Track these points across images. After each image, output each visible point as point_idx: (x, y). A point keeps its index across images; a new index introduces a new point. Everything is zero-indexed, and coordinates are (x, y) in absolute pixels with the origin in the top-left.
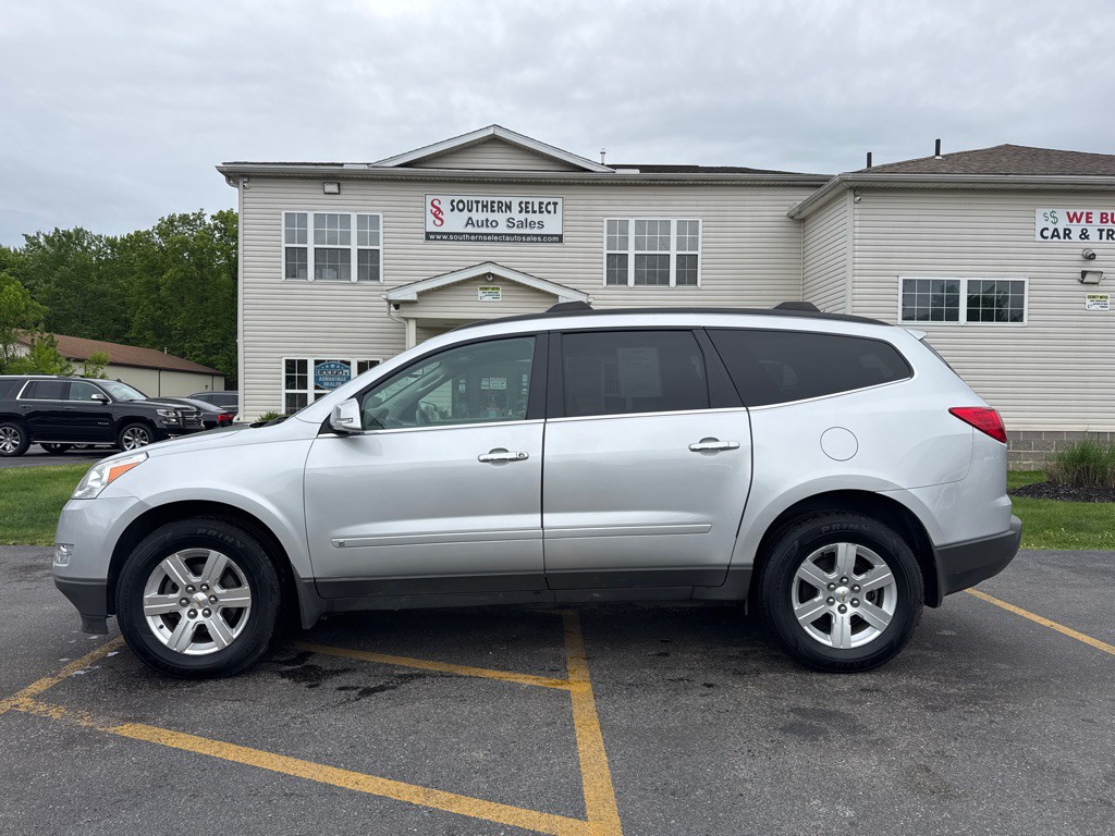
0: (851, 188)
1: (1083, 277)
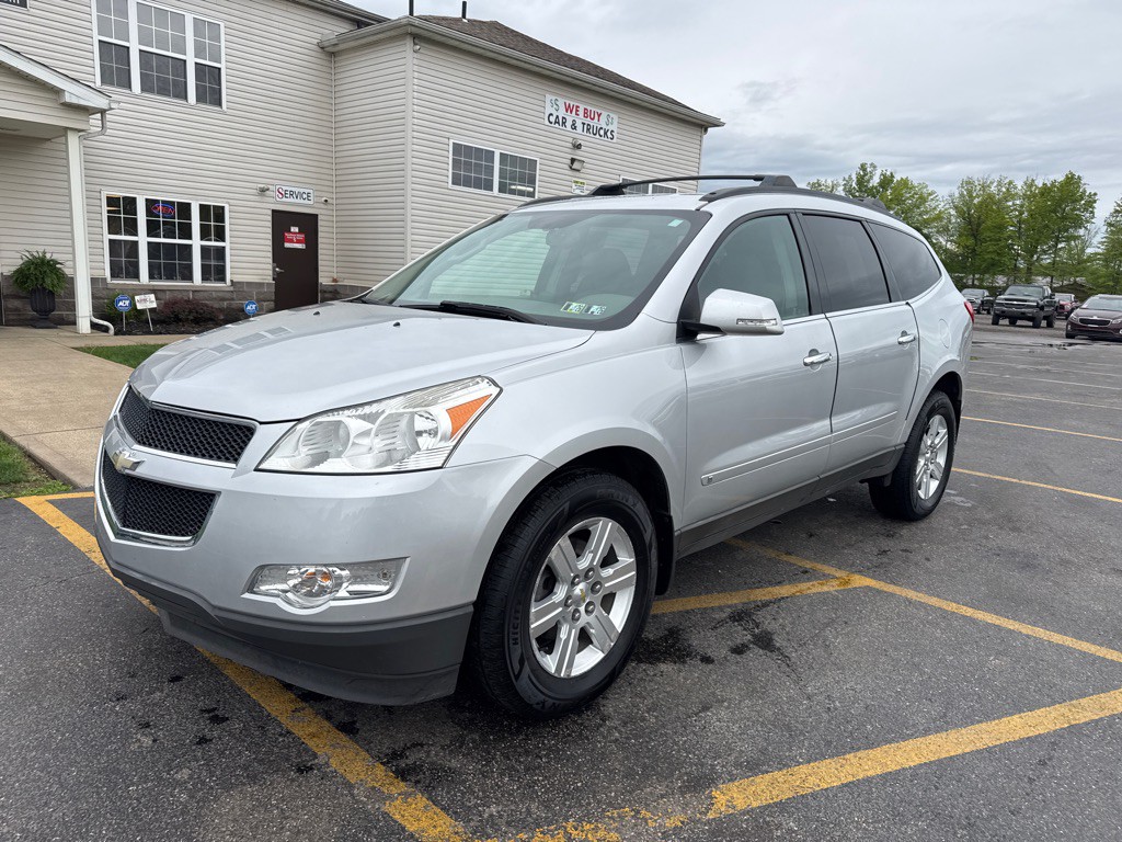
0: (411, 34)
1: (572, 163)
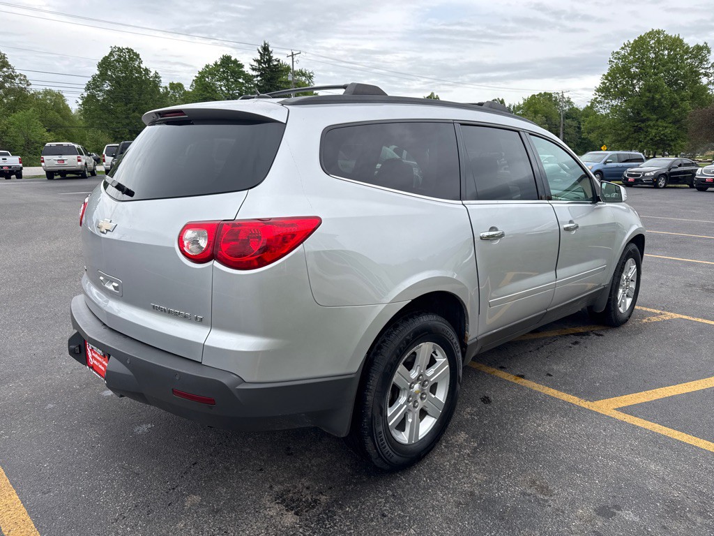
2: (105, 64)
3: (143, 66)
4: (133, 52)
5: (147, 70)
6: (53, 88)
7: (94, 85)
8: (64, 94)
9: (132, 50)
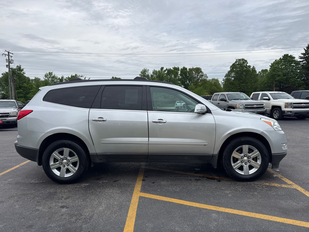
2: (233, 66)
3: (248, 65)
4: (244, 60)
5: (249, 66)
6: (215, 78)
7: (228, 75)
8: (219, 80)
9: (244, 59)
